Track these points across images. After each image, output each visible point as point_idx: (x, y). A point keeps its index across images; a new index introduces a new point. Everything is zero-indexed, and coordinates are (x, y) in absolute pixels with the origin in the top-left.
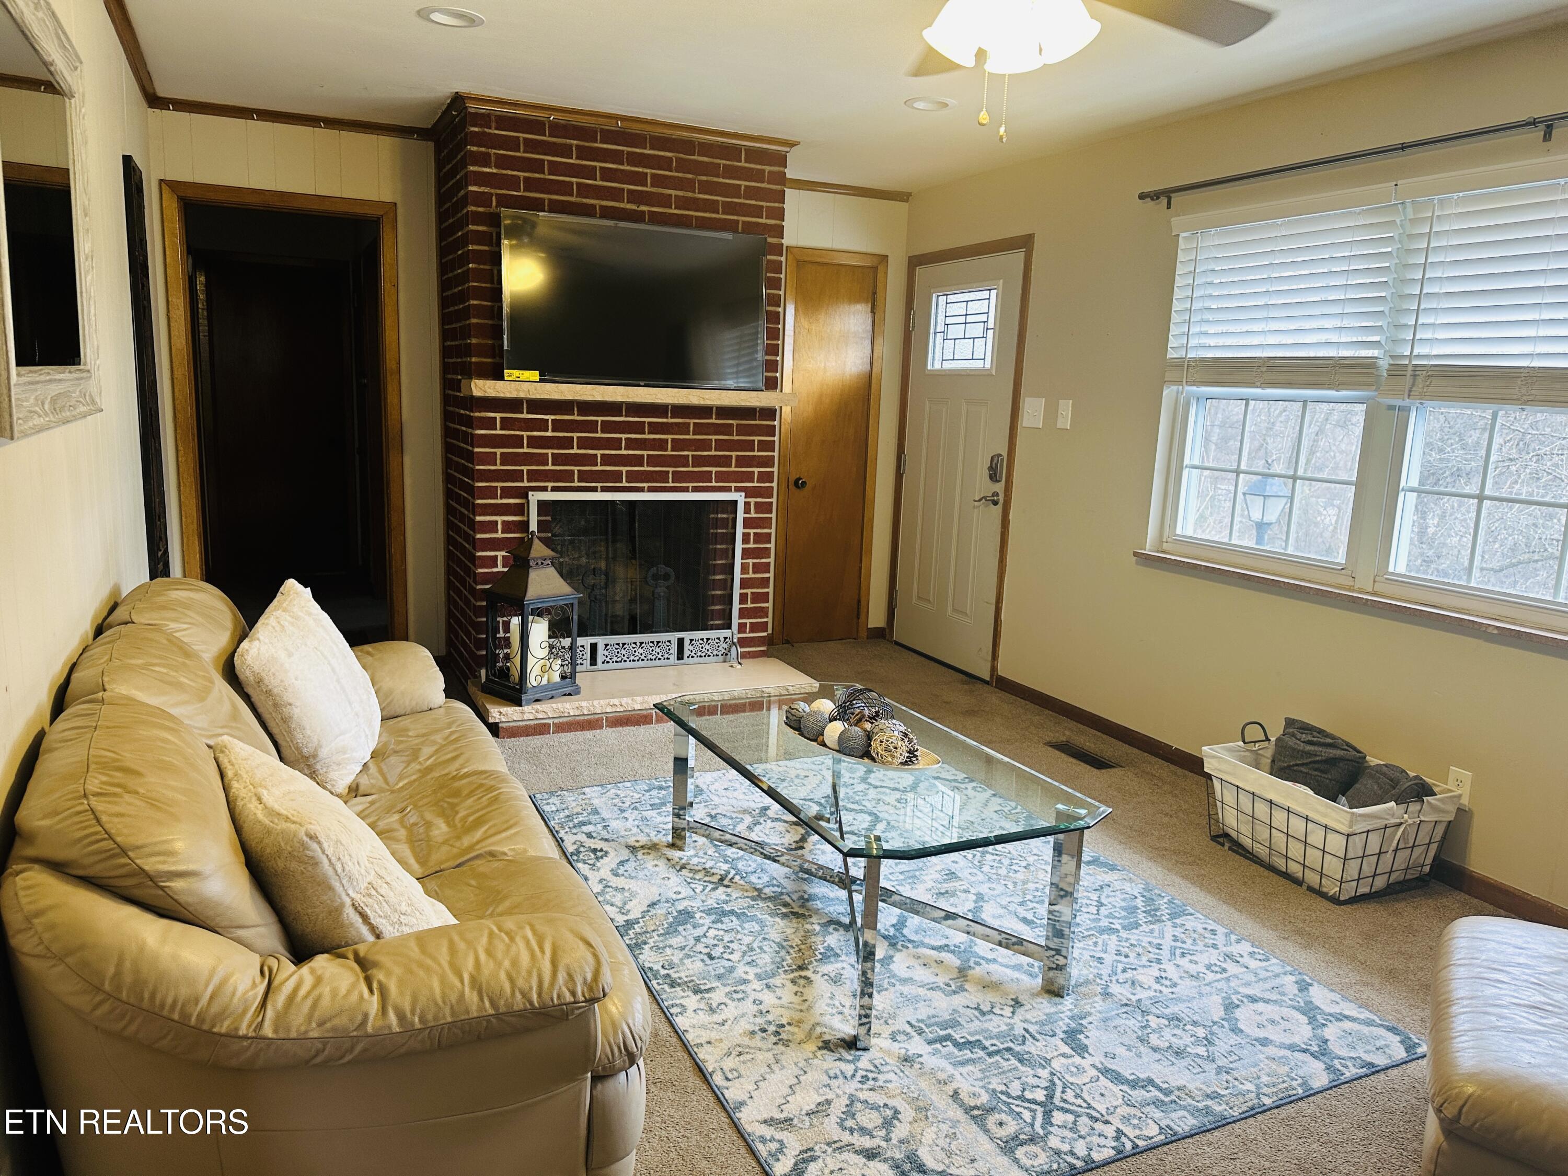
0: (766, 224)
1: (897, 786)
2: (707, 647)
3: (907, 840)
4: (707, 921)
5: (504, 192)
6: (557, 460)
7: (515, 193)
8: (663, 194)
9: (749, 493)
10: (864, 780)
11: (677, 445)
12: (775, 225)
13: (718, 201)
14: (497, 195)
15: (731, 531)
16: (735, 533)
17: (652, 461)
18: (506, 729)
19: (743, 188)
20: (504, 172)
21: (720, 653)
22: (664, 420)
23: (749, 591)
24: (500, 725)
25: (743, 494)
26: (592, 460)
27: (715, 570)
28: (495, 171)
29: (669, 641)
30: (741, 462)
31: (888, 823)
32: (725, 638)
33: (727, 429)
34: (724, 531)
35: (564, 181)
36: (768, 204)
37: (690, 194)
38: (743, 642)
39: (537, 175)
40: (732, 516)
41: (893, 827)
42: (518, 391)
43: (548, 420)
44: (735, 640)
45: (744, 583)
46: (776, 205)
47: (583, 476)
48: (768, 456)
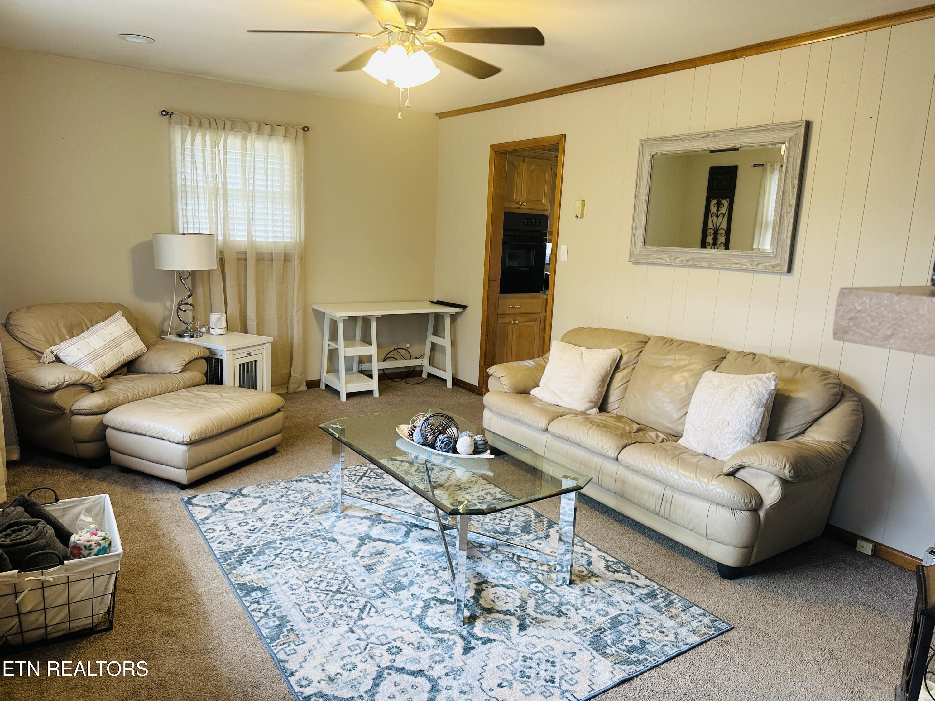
1: (398, 677)
3: (397, 597)
4: (513, 529)
41: (407, 610)
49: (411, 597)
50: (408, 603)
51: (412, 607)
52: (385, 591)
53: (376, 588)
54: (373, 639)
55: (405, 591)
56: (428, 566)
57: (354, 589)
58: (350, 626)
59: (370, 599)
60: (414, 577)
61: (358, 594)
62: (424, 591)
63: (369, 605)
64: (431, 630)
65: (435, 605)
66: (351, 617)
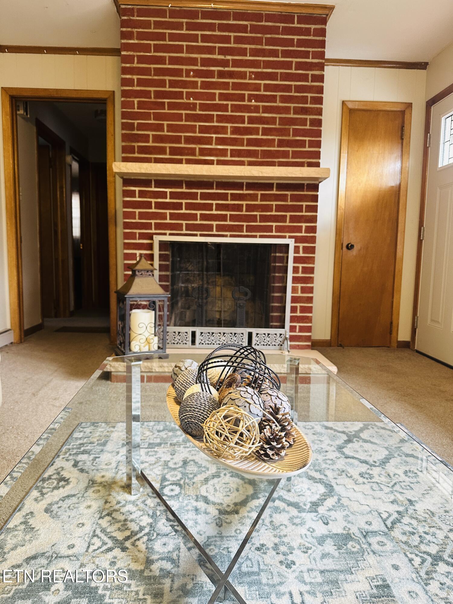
0: (312, 63)
1: (368, 459)
2: (268, 339)
3: (349, 526)
5: (142, 54)
6: (172, 216)
7: (148, 54)
8: (241, 48)
9: (298, 240)
10: (340, 448)
11: (250, 208)
12: (318, 63)
13: (278, 50)
14: (137, 56)
15: (285, 264)
16: (287, 267)
17: (233, 218)
18: (116, 377)
19: (295, 40)
20: (142, 42)
21: (277, 344)
22: (241, 192)
23: (298, 305)
24: (112, 373)
25: (293, 240)
26: (194, 217)
27: (274, 290)
28: (136, 41)
29: (242, 334)
30: (293, 219)
31: (339, 500)
32: (281, 334)
33: (283, 198)
34: (281, 265)
35: (178, 45)
36: (314, 50)
37: (259, 47)
38: (292, 338)
39: (162, 42)
40: (285, 255)
41: (343, 506)
42: (140, 168)
43: (167, 192)
44: (288, 336)
45: (294, 300)
46: (319, 50)
47: (188, 227)
48: (313, 216)
49: (330, 522)
50: (338, 515)
51: (334, 509)
52: (363, 540)
53: (376, 547)
54: (387, 490)
55: (335, 532)
56: (281, 562)
57: (410, 556)
58: (412, 507)
59: (387, 534)
60: (314, 548)
61: (403, 546)
62: (310, 524)
63: (389, 523)
64: (323, 482)
65: (305, 505)
66: (412, 518)
